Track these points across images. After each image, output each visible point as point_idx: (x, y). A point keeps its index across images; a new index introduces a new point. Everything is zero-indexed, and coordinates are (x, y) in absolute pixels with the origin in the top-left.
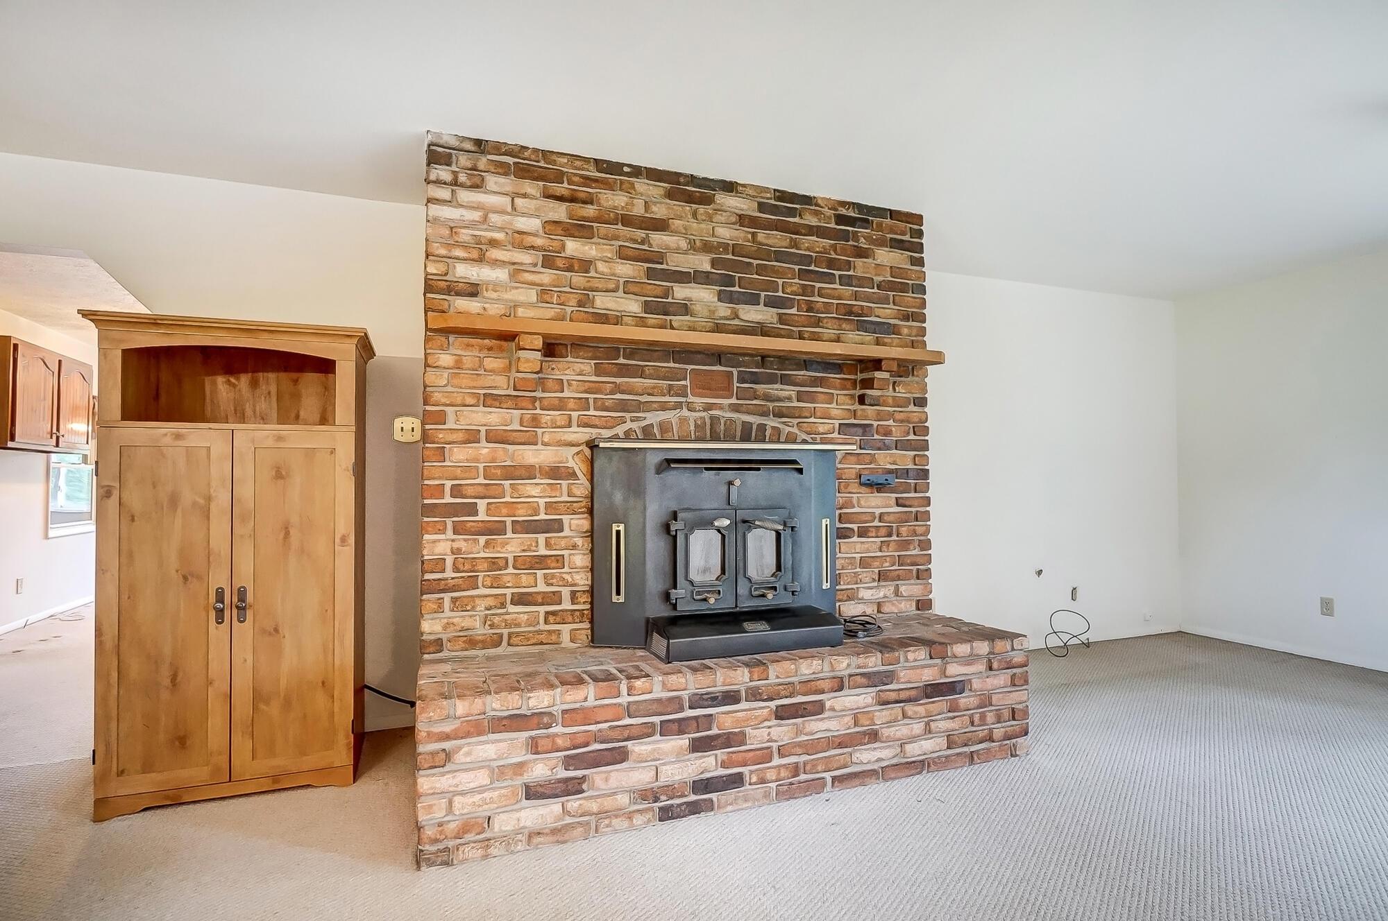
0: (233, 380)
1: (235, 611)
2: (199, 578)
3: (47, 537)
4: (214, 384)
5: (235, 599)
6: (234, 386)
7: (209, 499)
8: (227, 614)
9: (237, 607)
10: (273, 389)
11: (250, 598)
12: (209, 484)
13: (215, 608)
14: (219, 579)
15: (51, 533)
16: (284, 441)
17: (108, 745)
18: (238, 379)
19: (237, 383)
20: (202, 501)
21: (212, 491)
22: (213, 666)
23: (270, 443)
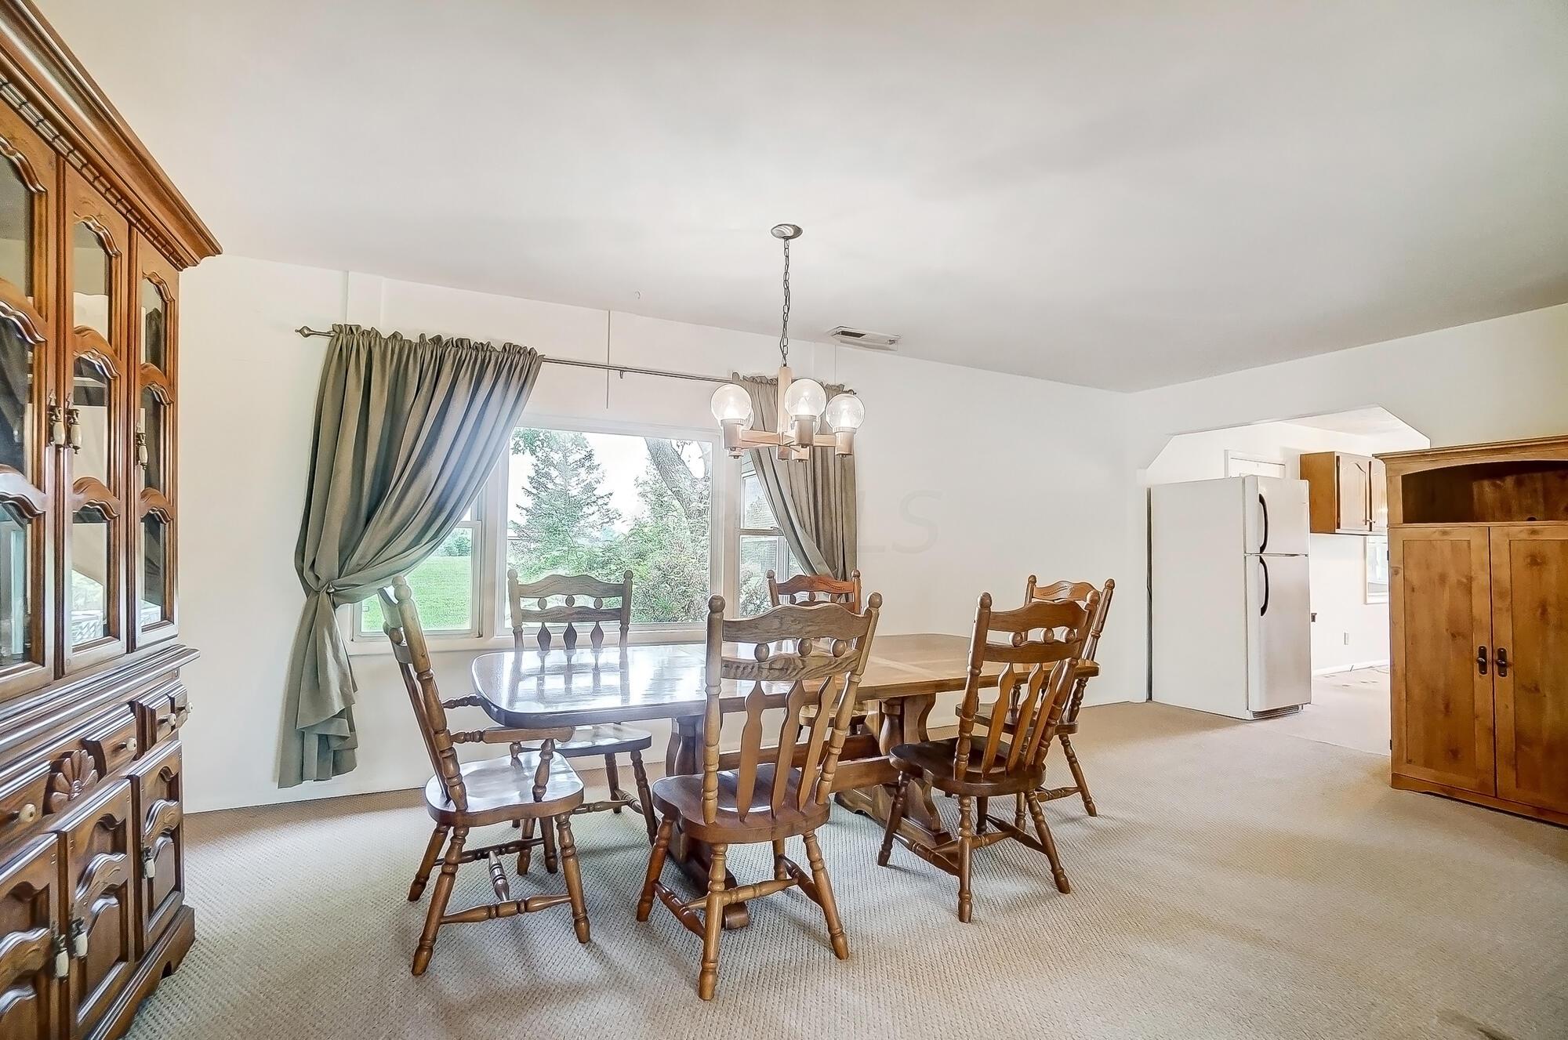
0: (1498, 482)
1: (1496, 667)
2: (1464, 637)
3: (1365, 603)
4: (1481, 487)
5: (1496, 657)
6: (1499, 487)
7: (1470, 579)
8: (1489, 668)
9: (1498, 663)
10: (1539, 486)
11: (1509, 657)
12: (1470, 568)
13: (1479, 662)
14: (1481, 640)
15: (1369, 600)
16: (1538, 534)
17: (1400, 740)
18: (1503, 482)
19: (1502, 484)
20: (1465, 580)
21: (1473, 573)
22: (1478, 704)
23: (1524, 536)
